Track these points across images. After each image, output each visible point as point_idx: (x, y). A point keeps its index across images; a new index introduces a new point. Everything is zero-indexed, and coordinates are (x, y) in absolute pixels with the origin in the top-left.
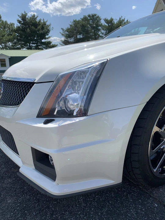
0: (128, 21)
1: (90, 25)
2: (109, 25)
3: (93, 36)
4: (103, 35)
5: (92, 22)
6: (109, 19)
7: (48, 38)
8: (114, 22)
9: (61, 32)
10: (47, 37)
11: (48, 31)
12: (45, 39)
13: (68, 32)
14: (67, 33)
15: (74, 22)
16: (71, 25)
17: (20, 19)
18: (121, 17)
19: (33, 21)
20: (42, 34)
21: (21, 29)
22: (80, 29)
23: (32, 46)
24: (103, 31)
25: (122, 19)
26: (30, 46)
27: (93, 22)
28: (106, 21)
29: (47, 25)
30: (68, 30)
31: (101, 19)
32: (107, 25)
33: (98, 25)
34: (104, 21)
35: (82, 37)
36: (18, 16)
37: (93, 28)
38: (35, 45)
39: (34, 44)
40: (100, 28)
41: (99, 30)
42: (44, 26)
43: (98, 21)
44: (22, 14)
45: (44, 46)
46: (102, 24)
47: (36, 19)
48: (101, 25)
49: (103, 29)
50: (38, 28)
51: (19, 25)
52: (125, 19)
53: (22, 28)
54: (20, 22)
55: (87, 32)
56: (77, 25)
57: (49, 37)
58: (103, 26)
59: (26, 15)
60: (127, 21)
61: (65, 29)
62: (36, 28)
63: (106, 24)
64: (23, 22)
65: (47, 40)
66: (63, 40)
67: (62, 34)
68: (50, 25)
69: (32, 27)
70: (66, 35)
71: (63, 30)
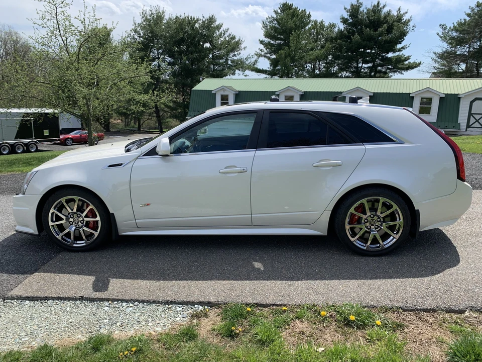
7: (400, 50)
9: (441, 34)
10: (399, 46)
11: (403, 34)
12: (394, 51)
13: (457, 31)
14: (455, 34)
15: (478, 6)
16: (469, 15)
17: (346, 15)
19: (372, 16)
20: (386, 41)
21: (345, 35)
23: (362, 67)
26: (357, 67)
29: (404, 20)
30: (461, 28)
36: (345, 9)
38: (370, 65)
39: (367, 62)
42: (396, 24)
44: (352, 5)
45: (390, 67)
47: (380, 10)
50: (380, 30)
51: (342, 27)
53: (348, 32)
54: (344, 21)
57: (403, 48)
59: (359, 6)
61: (450, 25)
62: (376, 30)
64: (351, 21)
65: (397, 54)
66: (440, 51)
67: (441, 37)
68: (409, 21)
69: (366, 29)
70: (453, 38)
71: (445, 29)
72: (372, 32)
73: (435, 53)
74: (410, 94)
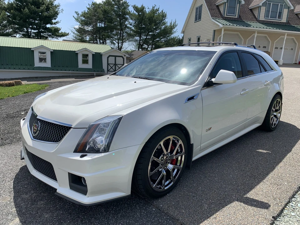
0: (164, 12)
1: (115, 11)
2: (139, 13)
3: (118, 26)
4: (131, 26)
5: (116, 8)
6: (139, 6)
7: (55, 24)
8: (145, 10)
9: (75, 17)
10: (54, 21)
11: (56, 14)
12: (52, 24)
13: (84, 17)
14: (83, 19)
15: (93, 5)
16: (89, 9)
18: (154, 6)
20: (46, 17)
21: (15, 8)
22: (101, 16)
23: (31, 32)
24: (131, 21)
25: (155, 8)
26: (27, 32)
27: (118, 8)
28: (136, 8)
29: (55, 5)
30: (84, 15)
31: (129, 6)
32: (137, 14)
33: (125, 12)
34: (133, 8)
35: (103, 26)
37: (119, 16)
38: (36, 31)
39: (34, 29)
40: (127, 16)
41: (126, 19)
42: (50, 6)
43: (125, 8)
45: (50, 34)
46: (130, 11)
48: (129, 13)
49: (132, 19)
50: (42, 8)
52: (159, 9)
53: (17, 6)
55: (111, 21)
56: (97, 10)
57: (56, 22)
58: (131, 14)
60: (162, 11)
61: (80, 13)
62: (38, 8)
63: (135, 12)
65: (54, 25)
66: (77, 27)
67: (75, 19)
68: (58, 6)
69: (31, 6)
70: (82, 21)
71: (78, 14)
72: (36, 9)
73: (75, 28)
74: (75, 51)
